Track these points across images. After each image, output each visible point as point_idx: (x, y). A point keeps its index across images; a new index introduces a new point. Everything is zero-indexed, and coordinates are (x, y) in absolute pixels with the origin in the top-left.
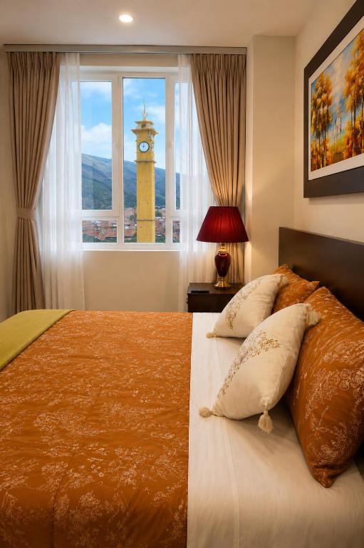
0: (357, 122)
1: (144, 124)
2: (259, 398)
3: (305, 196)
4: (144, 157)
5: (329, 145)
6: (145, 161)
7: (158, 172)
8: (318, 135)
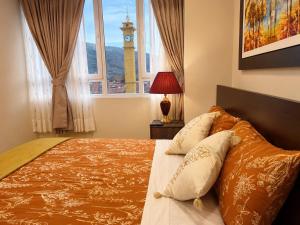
0: (293, 11)
1: (127, 24)
2: (195, 188)
3: (240, 68)
4: (128, 45)
5: (262, 32)
6: (129, 47)
7: (136, 53)
8: (252, 25)
